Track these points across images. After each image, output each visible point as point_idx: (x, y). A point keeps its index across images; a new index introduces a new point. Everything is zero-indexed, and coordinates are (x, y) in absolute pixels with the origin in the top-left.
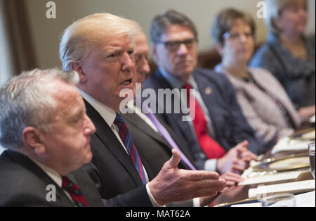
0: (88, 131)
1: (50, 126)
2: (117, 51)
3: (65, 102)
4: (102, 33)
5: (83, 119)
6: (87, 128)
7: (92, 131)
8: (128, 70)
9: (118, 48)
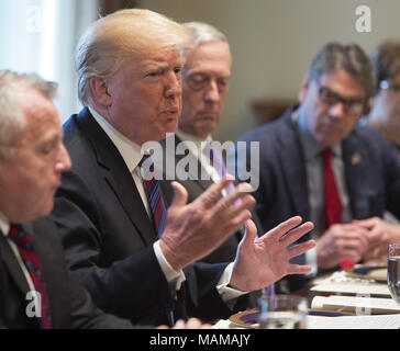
0: (60, 166)
1: (12, 151)
2: (161, 68)
3: (39, 120)
4: (142, 41)
5: (58, 149)
6: (59, 161)
7: (66, 167)
8: (172, 97)
9: (164, 65)
